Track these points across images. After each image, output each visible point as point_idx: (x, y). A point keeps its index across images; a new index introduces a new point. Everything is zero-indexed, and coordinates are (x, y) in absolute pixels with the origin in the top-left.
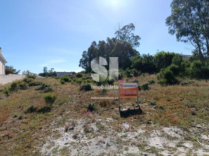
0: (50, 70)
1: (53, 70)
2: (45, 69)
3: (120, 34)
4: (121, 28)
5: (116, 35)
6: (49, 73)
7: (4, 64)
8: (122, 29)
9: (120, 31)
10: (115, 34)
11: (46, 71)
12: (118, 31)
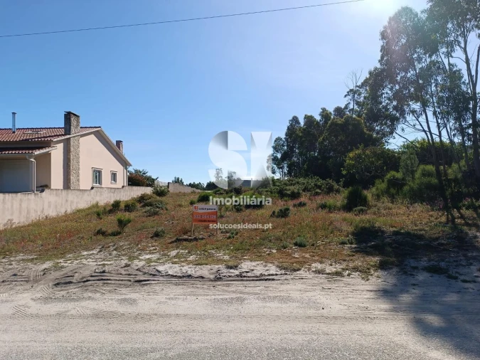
3: (356, 96)
4: (359, 84)
5: (347, 98)
7: (126, 169)
8: (363, 84)
9: (357, 88)
10: (345, 96)
12: (351, 90)
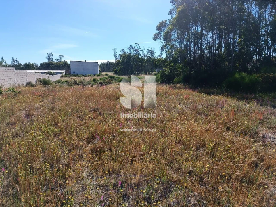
0: (58, 58)
1: (62, 58)
2: (49, 56)
6: (57, 62)
11: (51, 60)
